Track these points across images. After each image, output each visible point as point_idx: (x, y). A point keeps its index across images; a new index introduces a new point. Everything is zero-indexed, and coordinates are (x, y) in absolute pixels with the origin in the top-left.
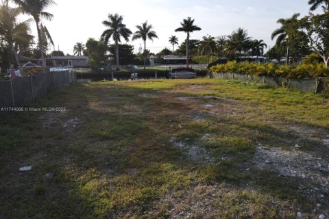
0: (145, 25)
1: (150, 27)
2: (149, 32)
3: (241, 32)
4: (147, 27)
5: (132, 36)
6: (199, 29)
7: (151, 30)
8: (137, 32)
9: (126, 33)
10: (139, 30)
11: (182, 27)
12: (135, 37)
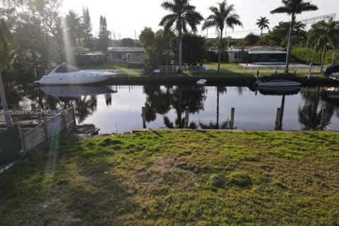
0: (222, 6)
2: (228, 16)
4: (226, 7)
5: (202, 22)
6: (314, 8)
7: (231, 13)
8: (210, 17)
9: (195, 18)
10: (213, 14)
11: (283, 5)
12: (207, 25)
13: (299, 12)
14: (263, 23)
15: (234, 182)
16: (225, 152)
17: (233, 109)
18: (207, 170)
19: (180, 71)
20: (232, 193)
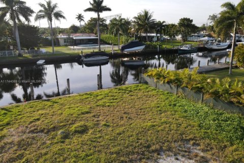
0: (49, 4)
1: (55, 6)
2: (55, 11)
3: (146, 13)
4: (52, 5)
6: (109, 10)
8: (41, 11)
9: (27, 12)
10: (42, 9)
11: (91, 7)
12: (38, 17)
13: (101, 11)
14: (80, 17)
15: (76, 132)
16: (67, 112)
17: (68, 80)
18: (55, 129)
19: (20, 55)
20: (76, 140)
